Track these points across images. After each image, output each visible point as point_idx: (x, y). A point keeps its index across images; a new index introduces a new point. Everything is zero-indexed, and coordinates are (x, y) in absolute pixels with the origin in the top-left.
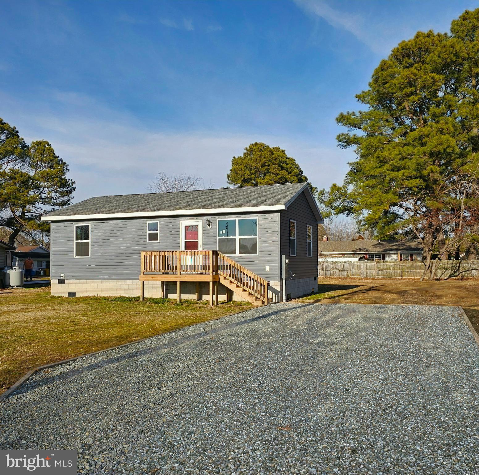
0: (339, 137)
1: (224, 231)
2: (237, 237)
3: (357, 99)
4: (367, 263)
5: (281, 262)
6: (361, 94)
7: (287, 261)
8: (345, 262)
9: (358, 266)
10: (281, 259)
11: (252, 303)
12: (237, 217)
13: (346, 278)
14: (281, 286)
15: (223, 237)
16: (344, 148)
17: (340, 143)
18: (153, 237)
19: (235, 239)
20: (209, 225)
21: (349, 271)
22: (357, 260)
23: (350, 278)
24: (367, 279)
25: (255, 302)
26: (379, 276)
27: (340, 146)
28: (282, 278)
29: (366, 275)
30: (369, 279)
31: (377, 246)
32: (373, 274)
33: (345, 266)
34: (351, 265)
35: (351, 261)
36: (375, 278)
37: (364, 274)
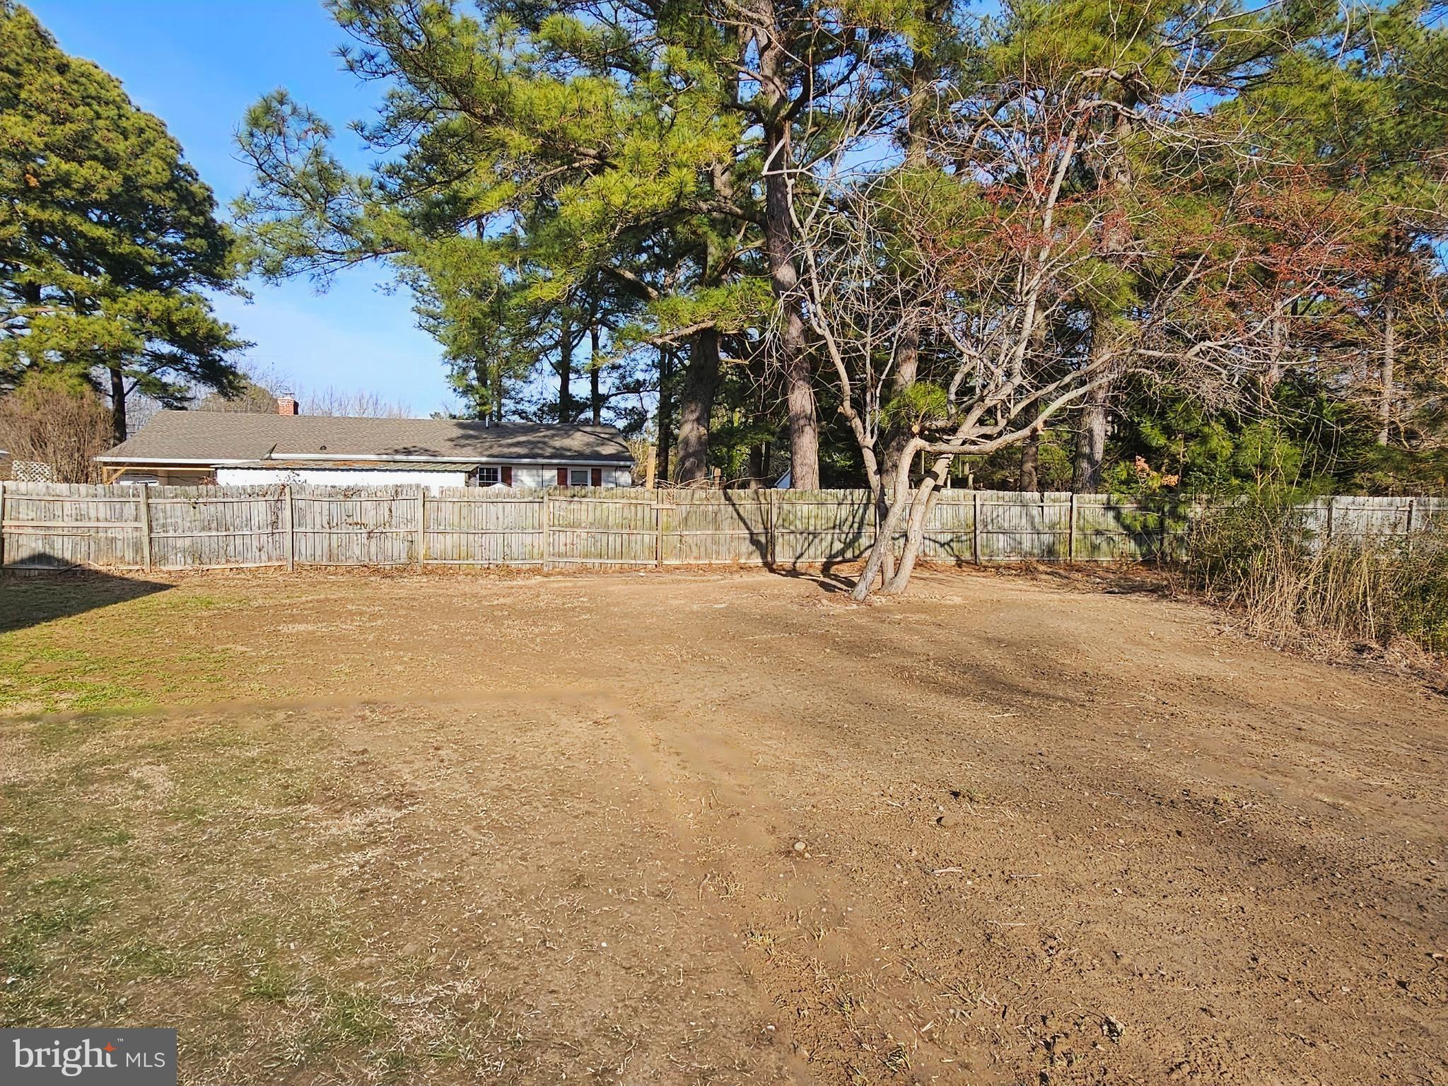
4: (508, 496)
8: (397, 490)
9: (465, 510)
13: (406, 569)
21: (418, 538)
23: (427, 572)
24: (509, 572)
29: (500, 556)
32: (536, 550)
33: (401, 508)
34: (427, 505)
35: (427, 488)
36: (546, 569)
37: (491, 548)
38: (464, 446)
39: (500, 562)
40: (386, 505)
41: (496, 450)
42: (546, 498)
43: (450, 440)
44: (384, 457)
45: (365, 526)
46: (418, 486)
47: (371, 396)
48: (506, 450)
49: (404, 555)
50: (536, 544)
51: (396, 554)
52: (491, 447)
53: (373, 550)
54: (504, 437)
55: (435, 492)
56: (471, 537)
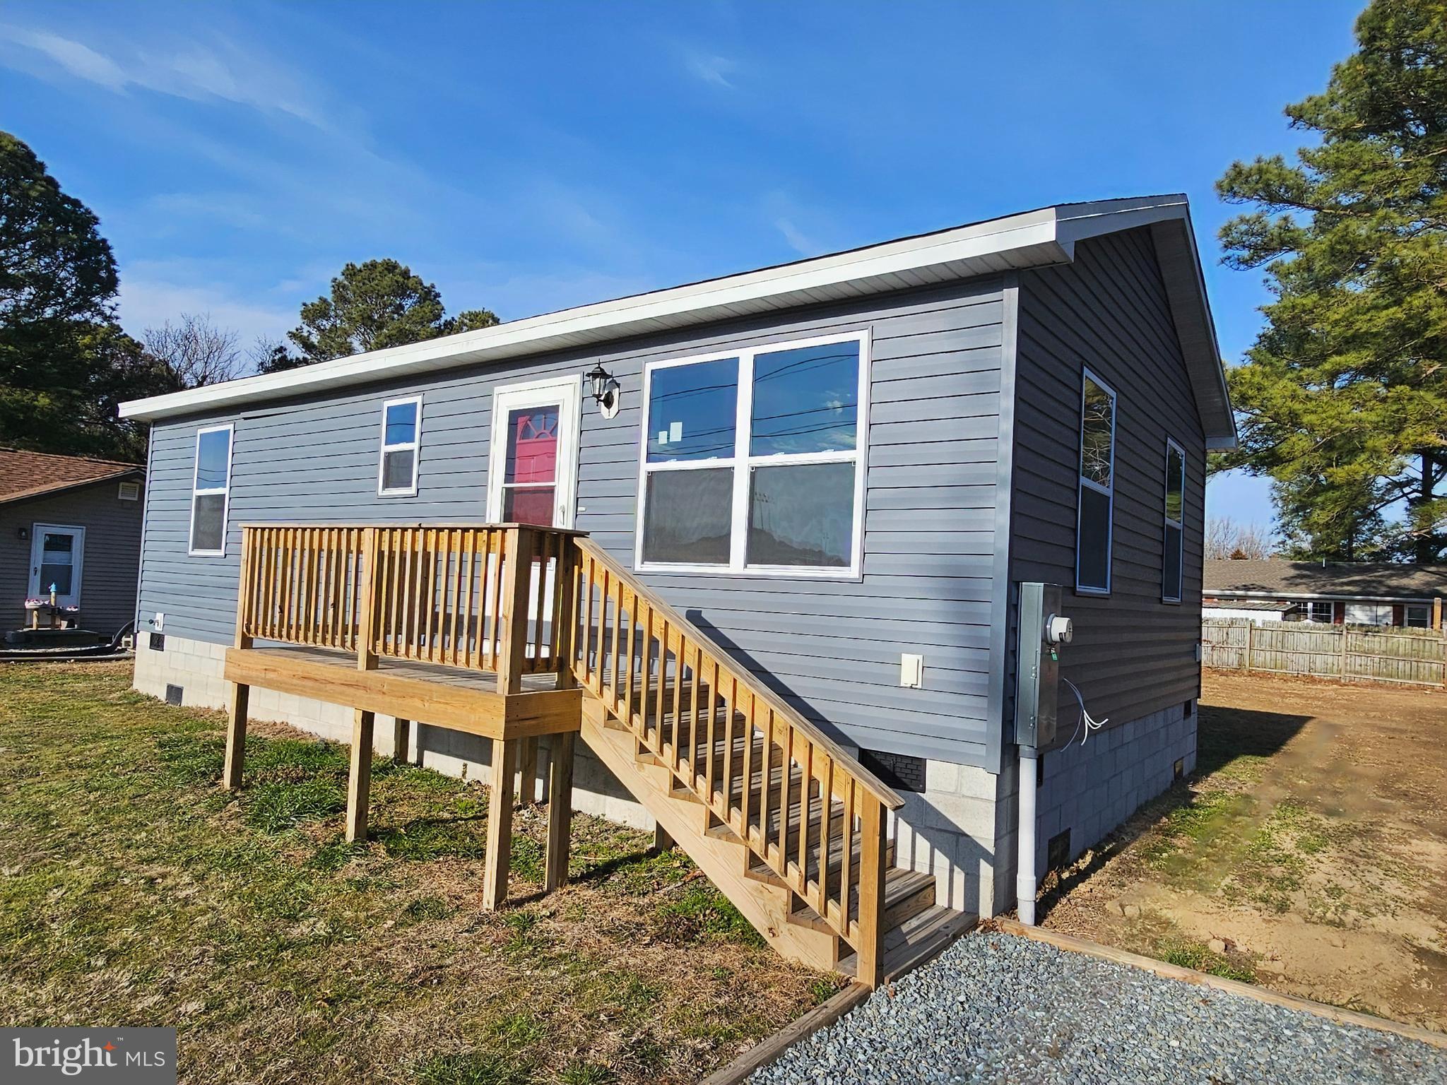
0: (1227, 231)
1: (676, 432)
2: (742, 462)
3: (1291, 119)
4: (1315, 628)
5: (1013, 630)
6: (1306, 102)
7: (1059, 626)
8: (1233, 622)
9: (1280, 638)
10: (1013, 607)
11: (766, 936)
12: (747, 343)
13: (1236, 671)
14: (1007, 803)
15: (673, 465)
16: (1242, 267)
17: (1230, 252)
18: (397, 470)
19: (729, 471)
20: (608, 402)
21: (1246, 653)
22: (1277, 616)
23: (1251, 674)
24: (1313, 680)
25: (784, 928)
26: (1356, 673)
27: (1227, 262)
28: (1017, 748)
29: (1307, 669)
30: (1320, 681)
31: (1299, 581)
32: (1335, 667)
33: (1234, 633)
34: (1253, 632)
35: (1253, 621)
36: (1343, 681)
37: (1300, 663)
38: (1297, 585)
39: (1307, 673)
40: (1225, 630)
41: (1329, 588)
42: (1344, 633)
43: (1285, 579)
44: (1228, 592)
45: (1211, 642)
46: (1247, 619)
47: (1222, 521)
48: (1339, 588)
49: (1236, 663)
50: (1336, 663)
51: (1230, 662)
52: (1324, 586)
53: (1215, 657)
54: (1338, 577)
55: (1259, 624)
56: (1284, 654)
